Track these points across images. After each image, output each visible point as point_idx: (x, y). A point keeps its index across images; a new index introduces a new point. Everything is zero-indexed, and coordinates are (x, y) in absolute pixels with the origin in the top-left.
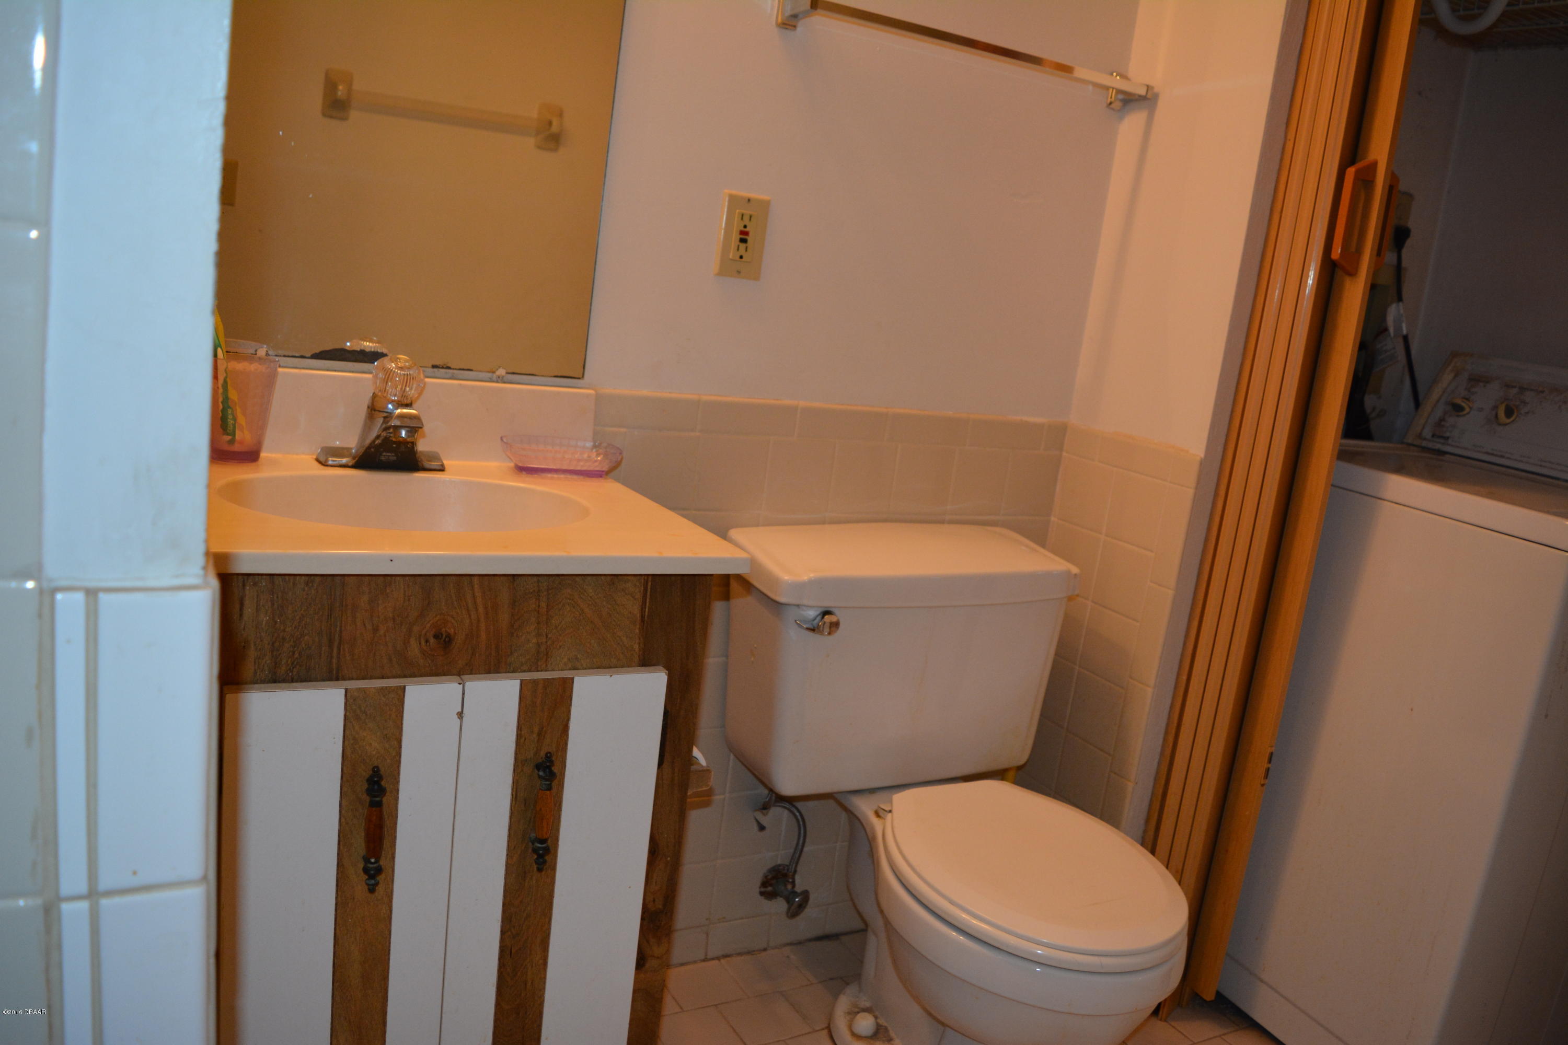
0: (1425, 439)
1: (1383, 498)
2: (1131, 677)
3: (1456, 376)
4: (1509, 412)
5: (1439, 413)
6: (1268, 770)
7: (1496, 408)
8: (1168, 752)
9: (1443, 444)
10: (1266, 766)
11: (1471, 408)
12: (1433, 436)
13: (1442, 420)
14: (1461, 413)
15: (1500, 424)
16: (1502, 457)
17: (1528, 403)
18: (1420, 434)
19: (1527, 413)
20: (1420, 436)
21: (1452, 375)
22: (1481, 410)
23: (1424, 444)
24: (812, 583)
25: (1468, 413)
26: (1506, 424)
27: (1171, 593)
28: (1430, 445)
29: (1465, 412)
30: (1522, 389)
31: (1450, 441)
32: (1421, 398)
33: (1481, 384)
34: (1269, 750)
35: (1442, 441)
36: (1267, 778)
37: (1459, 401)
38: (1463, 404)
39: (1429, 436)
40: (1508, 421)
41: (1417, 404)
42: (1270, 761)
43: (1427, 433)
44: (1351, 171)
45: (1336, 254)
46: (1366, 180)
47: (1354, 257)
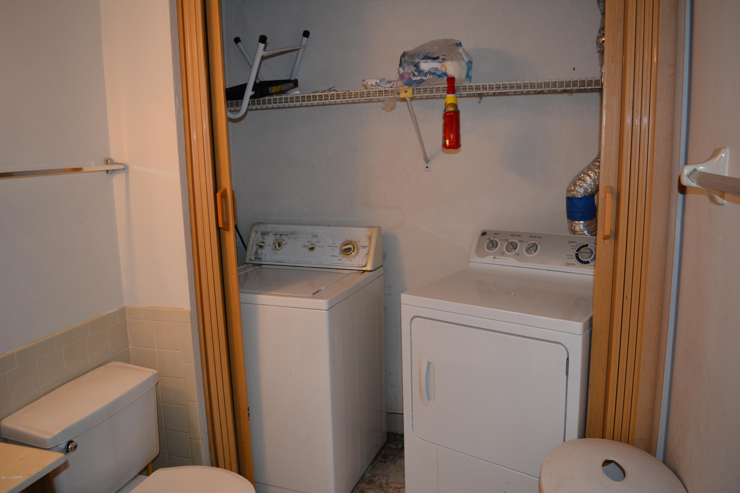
0: (253, 260)
1: (258, 304)
2: (187, 401)
3: (256, 233)
4: (280, 245)
5: (254, 249)
6: (249, 413)
7: (274, 244)
8: (210, 422)
9: (260, 261)
10: (248, 412)
11: (265, 245)
12: (255, 258)
13: (257, 252)
14: (263, 248)
15: (278, 250)
16: (282, 262)
17: (284, 240)
18: (251, 258)
19: (285, 244)
20: (250, 260)
21: (255, 233)
22: (269, 245)
23: (253, 262)
24: (59, 434)
25: (265, 247)
26: (279, 250)
27: (193, 364)
28: (255, 262)
29: (264, 248)
30: (281, 235)
31: (262, 260)
32: (246, 245)
33: (266, 235)
34: (247, 407)
35: (259, 260)
36: (249, 417)
37: (261, 244)
38: (262, 245)
39: (254, 259)
40: (280, 248)
41: (246, 248)
42: (248, 410)
43: (253, 258)
44: (218, 194)
45: (221, 225)
46: (224, 196)
47: (226, 224)
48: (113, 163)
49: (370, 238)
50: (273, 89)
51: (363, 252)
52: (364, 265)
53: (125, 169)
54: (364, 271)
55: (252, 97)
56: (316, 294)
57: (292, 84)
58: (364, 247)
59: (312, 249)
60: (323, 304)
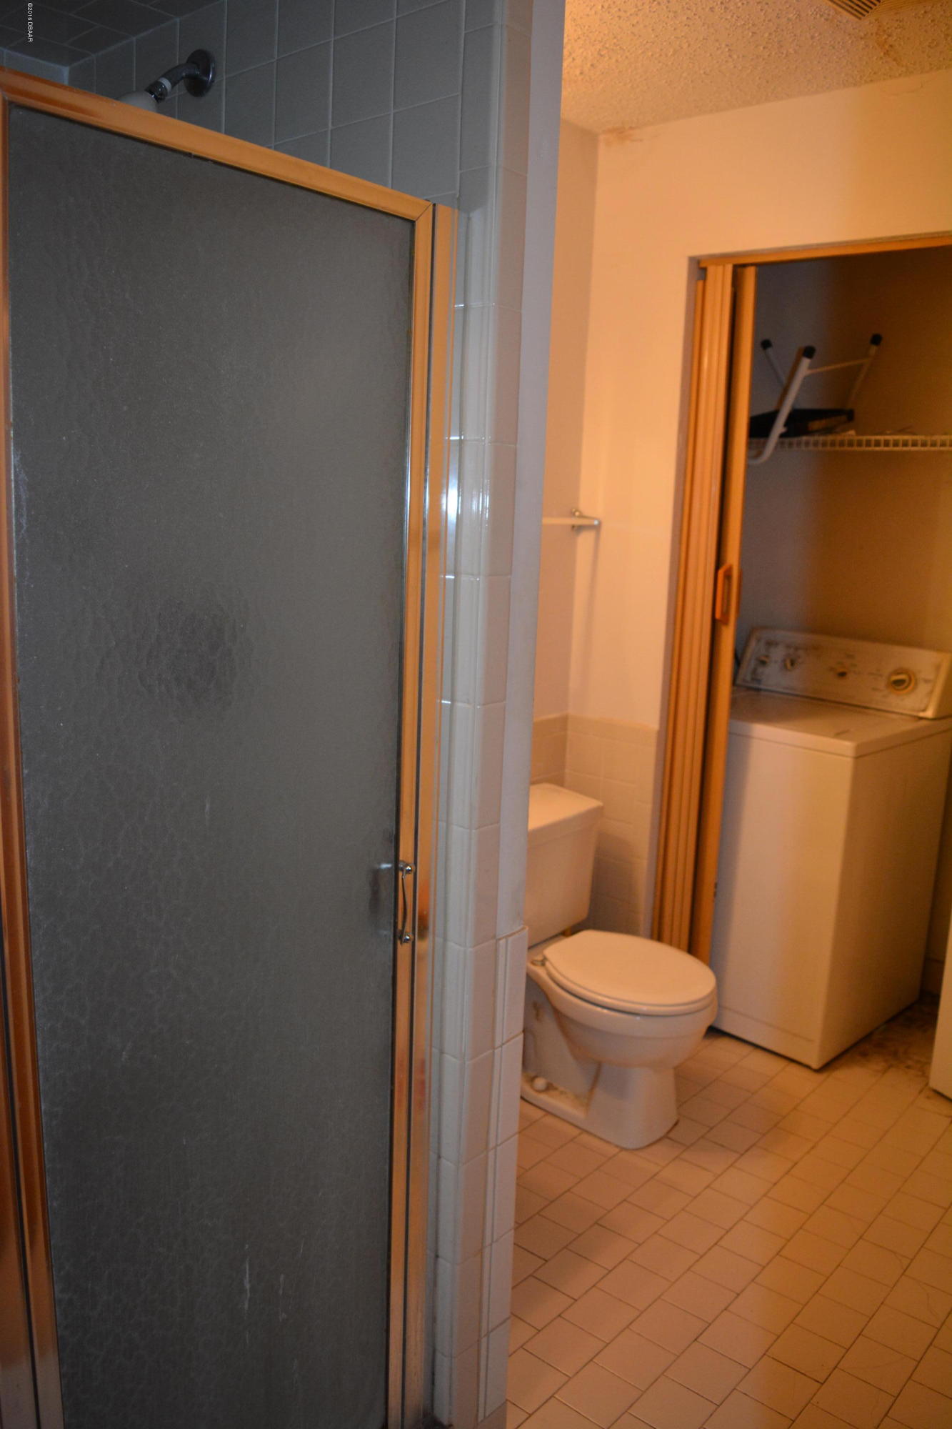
0: (748, 682)
2: (633, 856)
3: (758, 641)
4: (792, 663)
5: (753, 665)
6: (715, 893)
7: (784, 661)
8: (658, 893)
9: (758, 684)
10: (714, 890)
11: (769, 661)
12: (752, 679)
13: (755, 669)
14: (765, 665)
15: (788, 670)
16: (792, 689)
17: (801, 657)
18: (744, 679)
19: (802, 663)
21: (755, 642)
22: (776, 662)
23: (748, 684)
25: (769, 665)
26: (792, 670)
27: (650, 806)
28: (751, 685)
29: (767, 665)
30: (796, 649)
31: (761, 682)
32: (739, 656)
33: (773, 646)
34: (714, 882)
35: (757, 682)
36: (715, 897)
37: (763, 659)
38: (765, 661)
39: (749, 680)
41: (738, 660)
42: (715, 888)
43: (748, 678)
44: (721, 572)
45: (718, 616)
46: (728, 576)
47: (726, 614)
48: (581, 516)
49: (938, 668)
50: (816, 425)
51: (923, 689)
52: (923, 706)
53: (597, 528)
54: (921, 718)
55: (782, 436)
56: (839, 735)
57: (844, 418)
58: (926, 681)
59: (842, 675)
60: (847, 747)
